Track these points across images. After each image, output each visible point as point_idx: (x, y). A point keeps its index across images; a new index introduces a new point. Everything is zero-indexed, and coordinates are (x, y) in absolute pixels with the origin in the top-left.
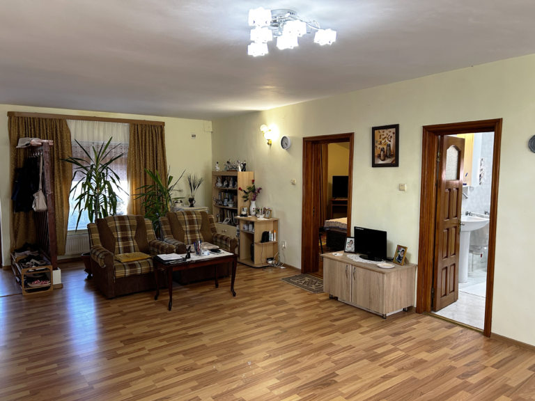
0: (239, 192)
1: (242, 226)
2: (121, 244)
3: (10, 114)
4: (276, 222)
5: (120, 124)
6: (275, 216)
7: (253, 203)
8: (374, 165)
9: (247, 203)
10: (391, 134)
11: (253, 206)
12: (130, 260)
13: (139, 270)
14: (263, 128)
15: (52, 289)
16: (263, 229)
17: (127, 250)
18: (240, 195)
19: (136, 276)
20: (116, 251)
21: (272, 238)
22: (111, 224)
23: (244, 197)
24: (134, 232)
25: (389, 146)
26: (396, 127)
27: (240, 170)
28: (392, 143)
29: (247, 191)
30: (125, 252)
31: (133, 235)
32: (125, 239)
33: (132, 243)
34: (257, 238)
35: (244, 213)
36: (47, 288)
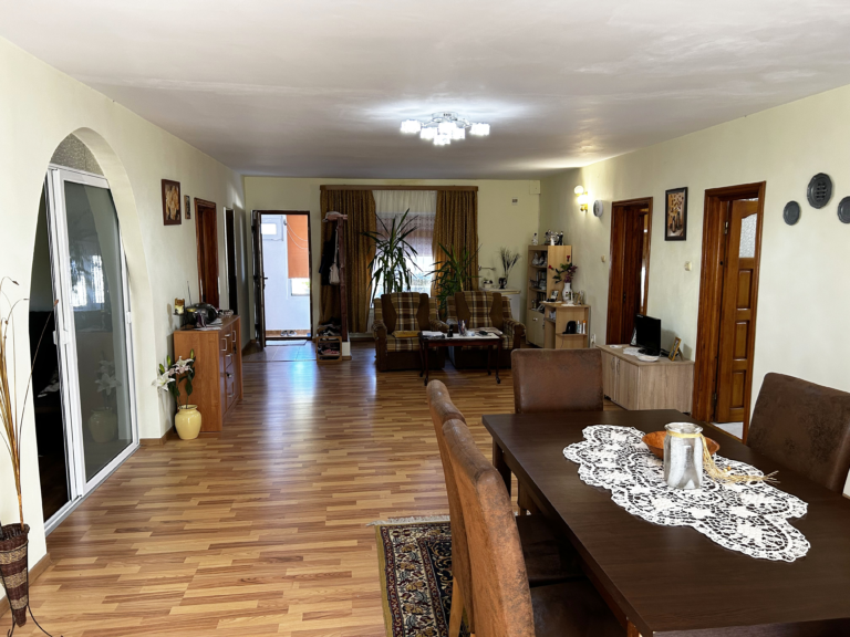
0: (549, 271)
1: (548, 313)
2: (402, 321)
3: (322, 188)
4: (587, 309)
5: (427, 192)
6: (588, 302)
7: (567, 285)
8: (668, 238)
9: (559, 286)
10: (680, 199)
11: (567, 289)
12: (404, 336)
13: (410, 346)
14: (578, 190)
15: (340, 359)
16: (569, 317)
17: (407, 327)
18: (551, 274)
19: (406, 351)
20: (397, 327)
21: (581, 330)
22: (394, 300)
23: (555, 277)
24: (416, 310)
25: (679, 214)
26: (685, 190)
27: (553, 243)
28: (681, 211)
29: (560, 269)
30: (405, 329)
31: (416, 313)
32: (406, 316)
33: (413, 321)
34: (561, 327)
35: (554, 297)
36: (337, 358)
